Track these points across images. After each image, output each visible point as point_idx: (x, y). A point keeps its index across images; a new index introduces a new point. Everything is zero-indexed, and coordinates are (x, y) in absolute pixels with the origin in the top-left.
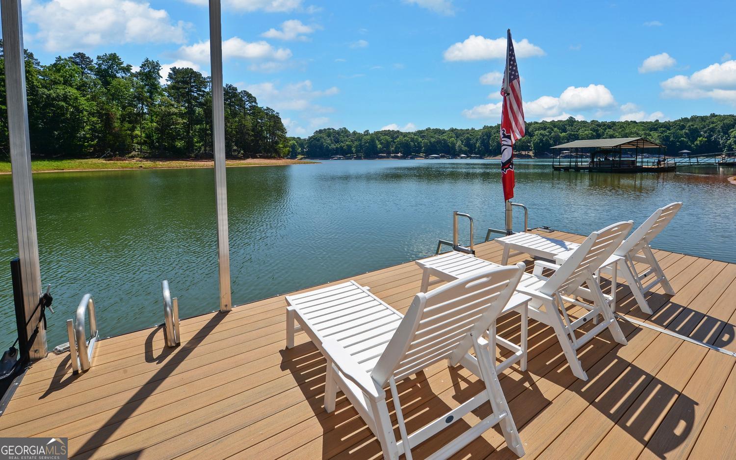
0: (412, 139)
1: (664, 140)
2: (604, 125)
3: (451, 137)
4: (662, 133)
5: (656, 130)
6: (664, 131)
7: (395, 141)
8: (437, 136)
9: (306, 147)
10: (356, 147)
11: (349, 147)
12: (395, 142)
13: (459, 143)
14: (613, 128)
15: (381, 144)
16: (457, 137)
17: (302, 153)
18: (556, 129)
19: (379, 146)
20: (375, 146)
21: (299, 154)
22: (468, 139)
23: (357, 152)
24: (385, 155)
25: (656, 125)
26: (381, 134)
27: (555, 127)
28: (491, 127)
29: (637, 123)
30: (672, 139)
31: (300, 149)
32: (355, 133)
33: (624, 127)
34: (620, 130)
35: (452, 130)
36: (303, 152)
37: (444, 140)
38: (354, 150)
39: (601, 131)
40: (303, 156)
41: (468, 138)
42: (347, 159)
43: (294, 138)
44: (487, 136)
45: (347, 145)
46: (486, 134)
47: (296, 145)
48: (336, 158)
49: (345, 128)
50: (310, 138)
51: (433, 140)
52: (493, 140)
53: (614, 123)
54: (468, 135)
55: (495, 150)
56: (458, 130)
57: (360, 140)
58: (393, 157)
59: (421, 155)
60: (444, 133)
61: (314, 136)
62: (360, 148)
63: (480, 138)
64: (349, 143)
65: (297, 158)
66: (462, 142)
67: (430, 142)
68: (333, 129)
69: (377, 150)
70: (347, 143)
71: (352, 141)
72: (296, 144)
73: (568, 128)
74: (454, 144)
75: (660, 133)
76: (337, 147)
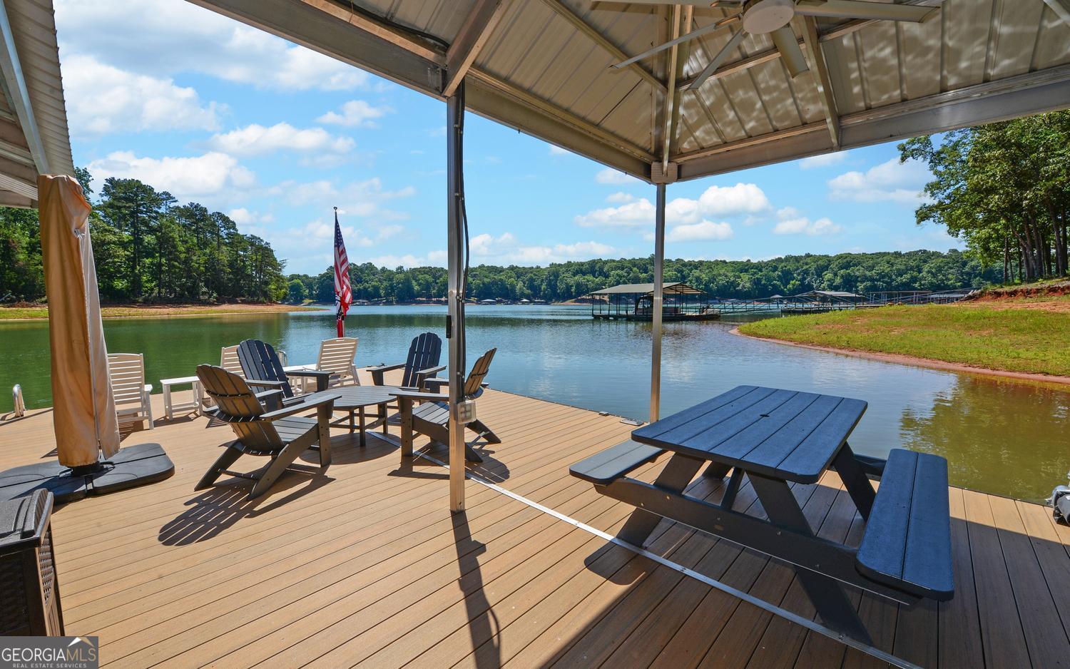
1: (755, 283)
2: (690, 265)
3: (511, 277)
4: (752, 275)
5: (746, 271)
6: (755, 273)
7: (438, 281)
8: (492, 275)
9: (315, 287)
10: (386, 289)
11: (376, 289)
12: (437, 283)
13: (520, 284)
14: (699, 269)
15: (419, 285)
16: (518, 277)
17: (310, 296)
18: (635, 269)
19: (416, 288)
20: (410, 288)
21: (306, 297)
22: (531, 280)
23: (387, 295)
24: (424, 299)
25: (747, 265)
26: (419, 272)
27: (634, 267)
28: (559, 265)
29: (726, 263)
30: (763, 282)
31: (307, 291)
32: (384, 270)
33: (711, 268)
34: (707, 271)
35: (512, 268)
36: (312, 294)
37: (501, 280)
38: (382, 292)
39: (686, 271)
40: (312, 301)
41: (531, 278)
42: (373, 305)
43: (299, 276)
44: (555, 276)
45: (373, 286)
46: (553, 274)
47: (301, 286)
48: (358, 303)
49: (371, 264)
50: (322, 276)
51: (486, 280)
52: (562, 280)
53: (701, 263)
54: (532, 275)
55: (563, 293)
56: (519, 268)
57: (391, 280)
58: (435, 302)
59: (472, 299)
60: (501, 272)
61: (327, 273)
62: (391, 290)
63: (546, 279)
64: (376, 284)
65: (303, 303)
66: (524, 283)
67: (484, 284)
68: (355, 265)
69: (413, 293)
70: (373, 283)
71: (380, 281)
72: (302, 284)
73: (650, 267)
74: (513, 286)
75: (752, 274)
76: (359, 289)
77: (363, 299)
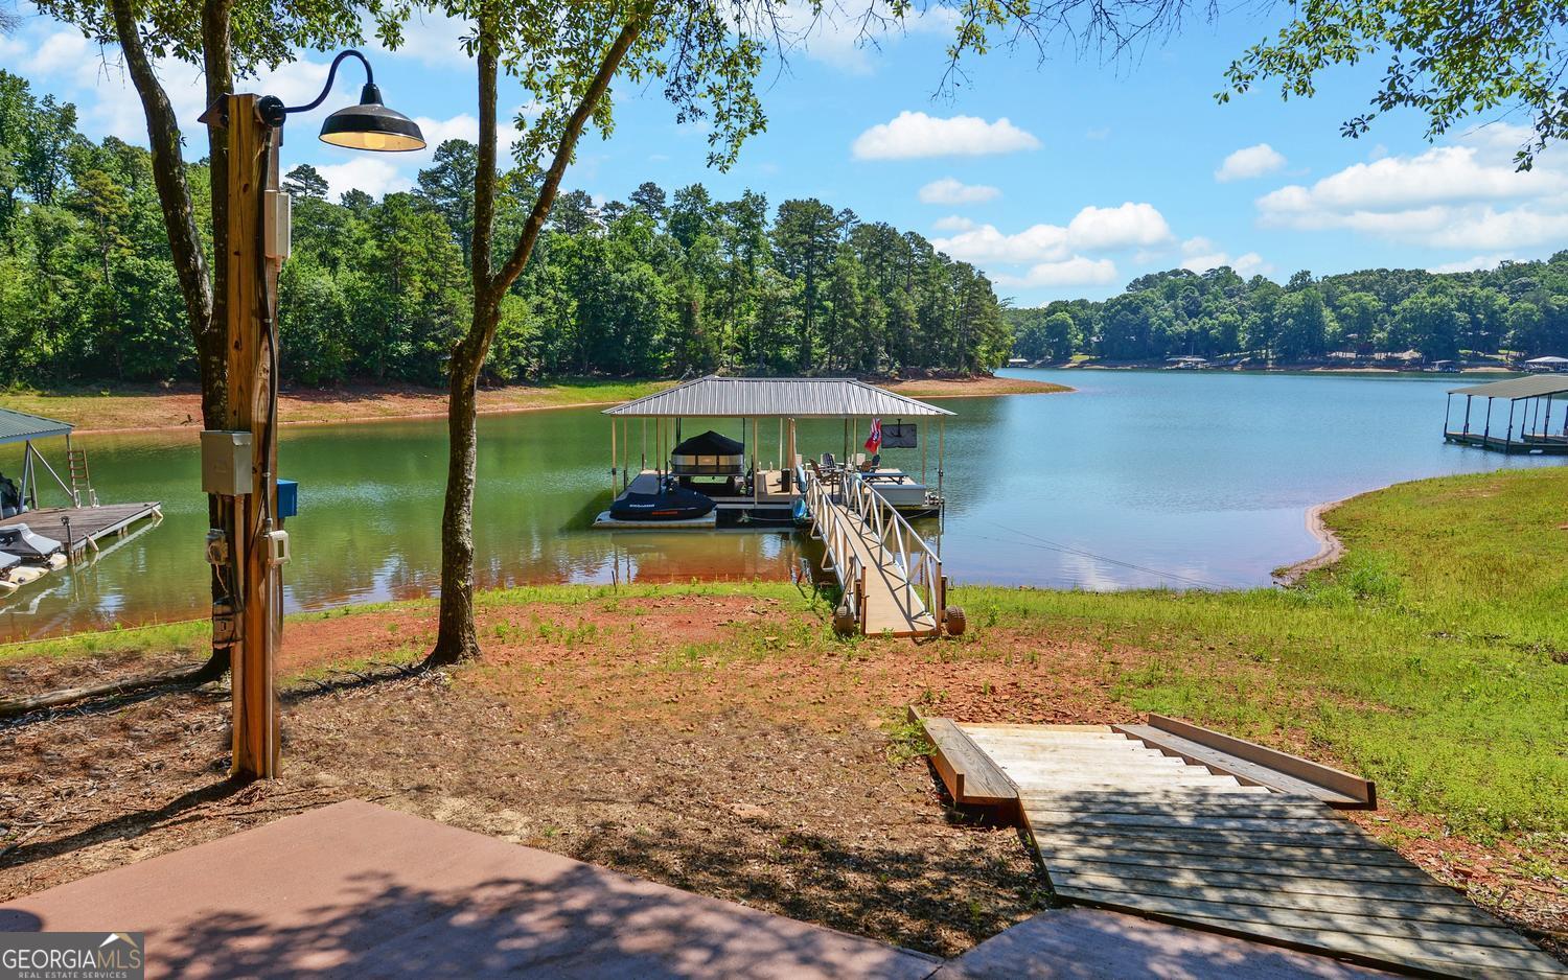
0: (1467, 305)
7: (1394, 308)
9: (1097, 329)
10: (1253, 329)
11: (1230, 330)
12: (1394, 314)
15: (1341, 318)
17: (1085, 348)
19: (1332, 326)
20: (1317, 326)
21: (1078, 349)
23: (1256, 343)
24: (1353, 355)
26: (1349, 284)
31: (1081, 336)
32: (1257, 282)
36: (1088, 343)
38: (1243, 338)
40: (1087, 358)
42: (1219, 369)
43: (1066, 304)
45: (1224, 324)
47: (1069, 326)
48: (1181, 365)
49: (1227, 269)
50: (1112, 303)
57: (1268, 308)
61: (1125, 297)
62: (1265, 333)
64: (1231, 318)
65: (1069, 361)
68: (1190, 273)
69: (1321, 340)
70: (1223, 317)
71: (1242, 312)
72: (1071, 321)
76: (1190, 332)
77: (1196, 354)
